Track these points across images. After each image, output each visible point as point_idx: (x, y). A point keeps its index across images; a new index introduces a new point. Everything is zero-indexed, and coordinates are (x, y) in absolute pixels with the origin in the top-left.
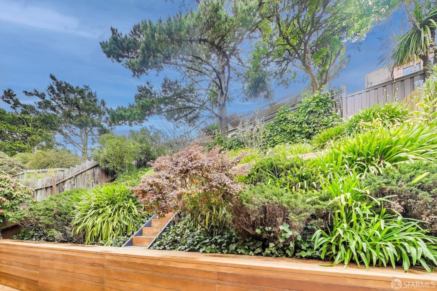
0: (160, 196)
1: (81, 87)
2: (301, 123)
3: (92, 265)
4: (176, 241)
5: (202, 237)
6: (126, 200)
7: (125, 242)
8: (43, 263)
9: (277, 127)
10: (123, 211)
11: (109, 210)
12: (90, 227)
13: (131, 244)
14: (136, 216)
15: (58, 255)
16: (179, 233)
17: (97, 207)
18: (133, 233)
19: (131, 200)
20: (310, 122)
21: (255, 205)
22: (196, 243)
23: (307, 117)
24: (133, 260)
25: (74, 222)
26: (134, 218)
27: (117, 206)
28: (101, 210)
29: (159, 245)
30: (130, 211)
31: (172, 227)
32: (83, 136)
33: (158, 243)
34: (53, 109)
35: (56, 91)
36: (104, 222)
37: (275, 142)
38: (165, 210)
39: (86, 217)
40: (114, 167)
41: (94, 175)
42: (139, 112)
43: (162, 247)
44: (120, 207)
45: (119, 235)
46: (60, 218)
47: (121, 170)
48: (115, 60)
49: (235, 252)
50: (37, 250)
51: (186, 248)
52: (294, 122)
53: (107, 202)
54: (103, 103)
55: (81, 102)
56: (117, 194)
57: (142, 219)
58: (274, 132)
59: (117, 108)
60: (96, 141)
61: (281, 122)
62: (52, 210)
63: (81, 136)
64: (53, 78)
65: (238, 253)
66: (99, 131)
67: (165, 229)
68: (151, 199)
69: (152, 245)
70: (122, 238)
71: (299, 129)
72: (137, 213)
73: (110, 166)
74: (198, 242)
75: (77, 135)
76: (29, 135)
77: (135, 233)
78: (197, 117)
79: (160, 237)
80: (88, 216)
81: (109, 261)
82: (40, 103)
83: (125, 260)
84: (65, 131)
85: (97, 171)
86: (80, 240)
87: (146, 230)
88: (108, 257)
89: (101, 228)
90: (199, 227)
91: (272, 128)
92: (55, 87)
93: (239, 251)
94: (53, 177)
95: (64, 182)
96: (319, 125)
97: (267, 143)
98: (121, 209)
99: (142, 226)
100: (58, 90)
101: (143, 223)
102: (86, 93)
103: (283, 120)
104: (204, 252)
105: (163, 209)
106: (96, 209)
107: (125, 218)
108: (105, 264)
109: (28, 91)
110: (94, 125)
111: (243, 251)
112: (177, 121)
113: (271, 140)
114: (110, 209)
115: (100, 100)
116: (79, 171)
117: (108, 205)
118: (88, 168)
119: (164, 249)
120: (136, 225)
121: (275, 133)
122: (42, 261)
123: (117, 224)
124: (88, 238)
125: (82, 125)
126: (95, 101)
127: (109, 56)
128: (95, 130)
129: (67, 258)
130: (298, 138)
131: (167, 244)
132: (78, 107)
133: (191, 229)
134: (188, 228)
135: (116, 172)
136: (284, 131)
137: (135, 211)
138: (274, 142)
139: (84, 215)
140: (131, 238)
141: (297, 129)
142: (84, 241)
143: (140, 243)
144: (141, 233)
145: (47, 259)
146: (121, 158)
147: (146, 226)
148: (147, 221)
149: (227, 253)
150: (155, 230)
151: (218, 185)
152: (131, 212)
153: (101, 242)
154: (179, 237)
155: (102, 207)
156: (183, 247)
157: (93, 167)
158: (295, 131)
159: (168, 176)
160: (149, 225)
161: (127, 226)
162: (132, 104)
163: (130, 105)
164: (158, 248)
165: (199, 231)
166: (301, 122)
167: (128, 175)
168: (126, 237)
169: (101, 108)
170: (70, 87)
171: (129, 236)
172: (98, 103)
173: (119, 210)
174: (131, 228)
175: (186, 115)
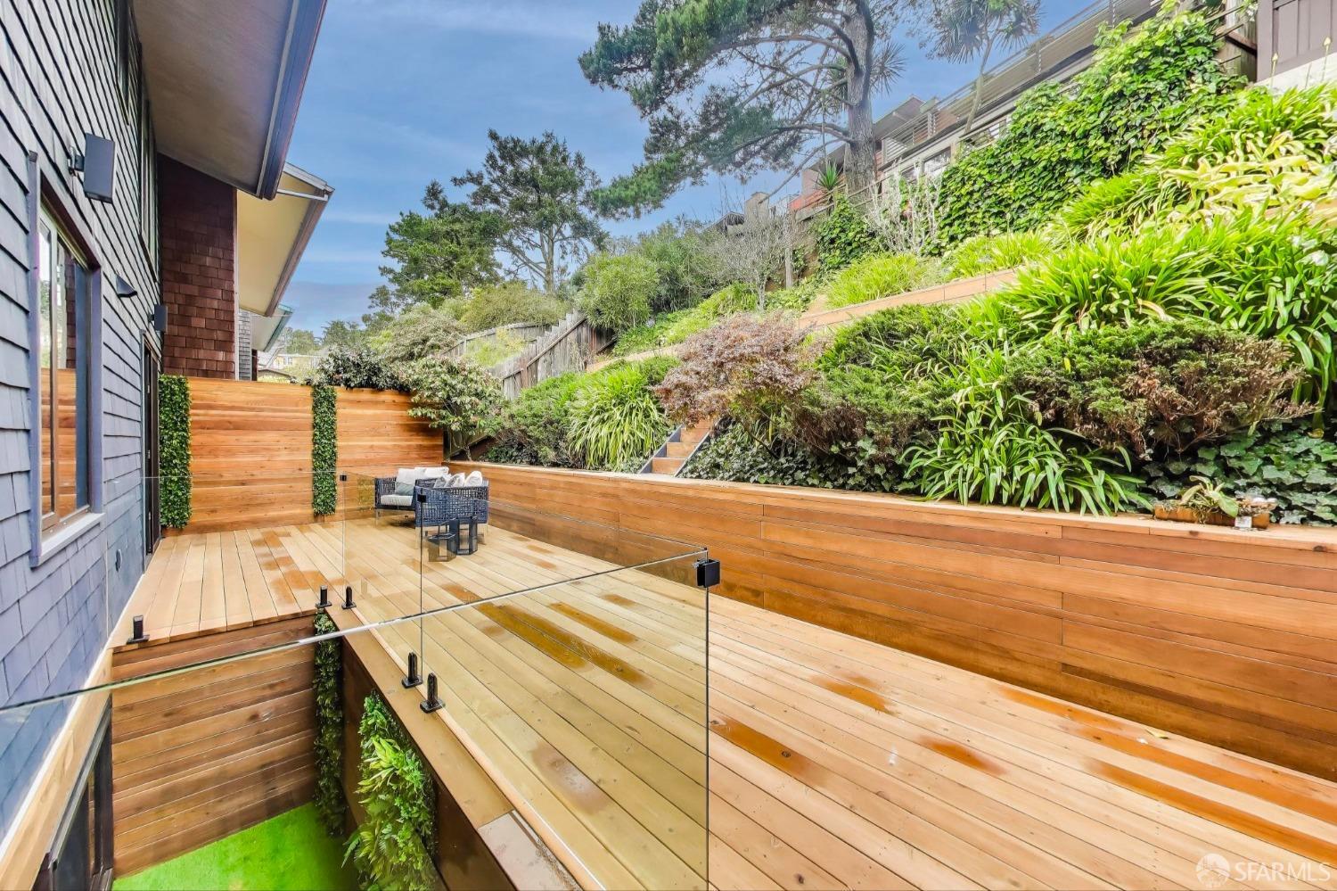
0: (687, 400)
1: (541, 139)
2: (1086, 135)
3: (604, 495)
4: (717, 466)
5: (760, 459)
6: (639, 395)
7: (641, 467)
8: (541, 493)
9: (1009, 154)
10: (637, 415)
11: (616, 413)
12: (593, 441)
13: (650, 469)
14: (657, 423)
15: (559, 482)
16: (723, 452)
17: (601, 410)
18: (652, 453)
19: (647, 396)
20: (1114, 128)
21: (823, 408)
22: (747, 468)
23: (1103, 115)
24: (655, 489)
25: (570, 435)
26: (653, 427)
27: (627, 406)
28: (607, 415)
29: (692, 472)
30: (647, 416)
31: (713, 442)
32: (546, 245)
33: (689, 467)
34: (496, 200)
35: (500, 163)
36: (611, 434)
37: (1003, 200)
38: (694, 419)
39: (586, 427)
40: (611, 322)
41: (579, 340)
42: (654, 187)
43: (696, 474)
44: (631, 409)
45: (631, 455)
46: (552, 429)
47: (623, 326)
48: (605, 84)
49: (803, 483)
50: (532, 475)
51: (730, 477)
52: (1063, 134)
53: (614, 401)
54: (579, 161)
55: (541, 172)
56: (627, 386)
57: (666, 429)
58: (999, 173)
59: (611, 184)
60: (568, 251)
61: (1023, 140)
62: (541, 417)
63: (542, 247)
64: (494, 136)
65: (808, 485)
66: (575, 228)
67: (702, 446)
68: (676, 402)
69: (681, 471)
70: (637, 461)
71: (1079, 156)
72: (657, 418)
73: (605, 321)
74: (752, 467)
75: (536, 246)
76: (456, 257)
77: (656, 452)
78: (795, 141)
79: (693, 460)
80: (589, 425)
81: (626, 490)
82: (475, 195)
83: (646, 488)
84: (517, 243)
85: (584, 332)
86: (579, 462)
87: (673, 448)
88: (624, 485)
89: (607, 445)
90: (757, 443)
91: (992, 162)
92: (497, 154)
93: (810, 481)
94: (523, 355)
95: (537, 361)
96: (1146, 133)
97: (978, 207)
98: (634, 412)
99: (667, 440)
100: (503, 158)
101: (668, 435)
102: (549, 149)
103: (1028, 131)
104: (755, 482)
105: (691, 417)
106: (598, 413)
107: (640, 428)
108: (621, 494)
109: (459, 177)
110: (565, 218)
111: (816, 482)
112: (743, 167)
113: (989, 197)
114: (618, 413)
115: (573, 157)
116: (556, 337)
117: (614, 405)
118: (569, 329)
119: (699, 477)
120: (655, 439)
121: (1004, 176)
122: (538, 490)
123: (629, 438)
124: (590, 459)
125: (544, 225)
126: (564, 160)
127: (594, 82)
128: (567, 230)
129: (571, 486)
130: (1077, 181)
131: (703, 470)
132: (536, 186)
133: (743, 445)
134: (739, 444)
135: (615, 329)
136: (1032, 164)
137: (655, 415)
138: (1001, 202)
139: (584, 424)
140: (650, 460)
141: (1070, 154)
142: (585, 464)
143: (664, 469)
144: (664, 453)
145: (545, 488)
146: (624, 301)
147: (672, 441)
148: (674, 432)
149: (792, 484)
150: (687, 448)
151: (768, 381)
152: (649, 416)
153: (607, 465)
154: (722, 459)
155: (607, 410)
156: (727, 475)
157: (577, 326)
158: (1066, 162)
159: (699, 369)
160: (677, 439)
161: (642, 441)
162: (639, 166)
163: (636, 168)
164: (689, 475)
165: (755, 450)
166: (1085, 132)
167: (637, 335)
168: (642, 458)
169: (576, 173)
170: (521, 147)
171: (647, 458)
172: (571, 163)
173: (631, 414)
174: (648, 445)
175: (764, 148)
